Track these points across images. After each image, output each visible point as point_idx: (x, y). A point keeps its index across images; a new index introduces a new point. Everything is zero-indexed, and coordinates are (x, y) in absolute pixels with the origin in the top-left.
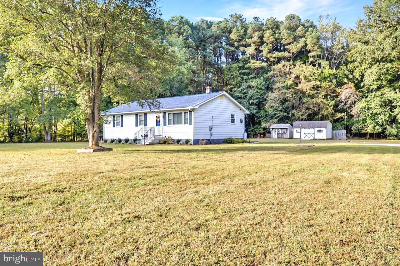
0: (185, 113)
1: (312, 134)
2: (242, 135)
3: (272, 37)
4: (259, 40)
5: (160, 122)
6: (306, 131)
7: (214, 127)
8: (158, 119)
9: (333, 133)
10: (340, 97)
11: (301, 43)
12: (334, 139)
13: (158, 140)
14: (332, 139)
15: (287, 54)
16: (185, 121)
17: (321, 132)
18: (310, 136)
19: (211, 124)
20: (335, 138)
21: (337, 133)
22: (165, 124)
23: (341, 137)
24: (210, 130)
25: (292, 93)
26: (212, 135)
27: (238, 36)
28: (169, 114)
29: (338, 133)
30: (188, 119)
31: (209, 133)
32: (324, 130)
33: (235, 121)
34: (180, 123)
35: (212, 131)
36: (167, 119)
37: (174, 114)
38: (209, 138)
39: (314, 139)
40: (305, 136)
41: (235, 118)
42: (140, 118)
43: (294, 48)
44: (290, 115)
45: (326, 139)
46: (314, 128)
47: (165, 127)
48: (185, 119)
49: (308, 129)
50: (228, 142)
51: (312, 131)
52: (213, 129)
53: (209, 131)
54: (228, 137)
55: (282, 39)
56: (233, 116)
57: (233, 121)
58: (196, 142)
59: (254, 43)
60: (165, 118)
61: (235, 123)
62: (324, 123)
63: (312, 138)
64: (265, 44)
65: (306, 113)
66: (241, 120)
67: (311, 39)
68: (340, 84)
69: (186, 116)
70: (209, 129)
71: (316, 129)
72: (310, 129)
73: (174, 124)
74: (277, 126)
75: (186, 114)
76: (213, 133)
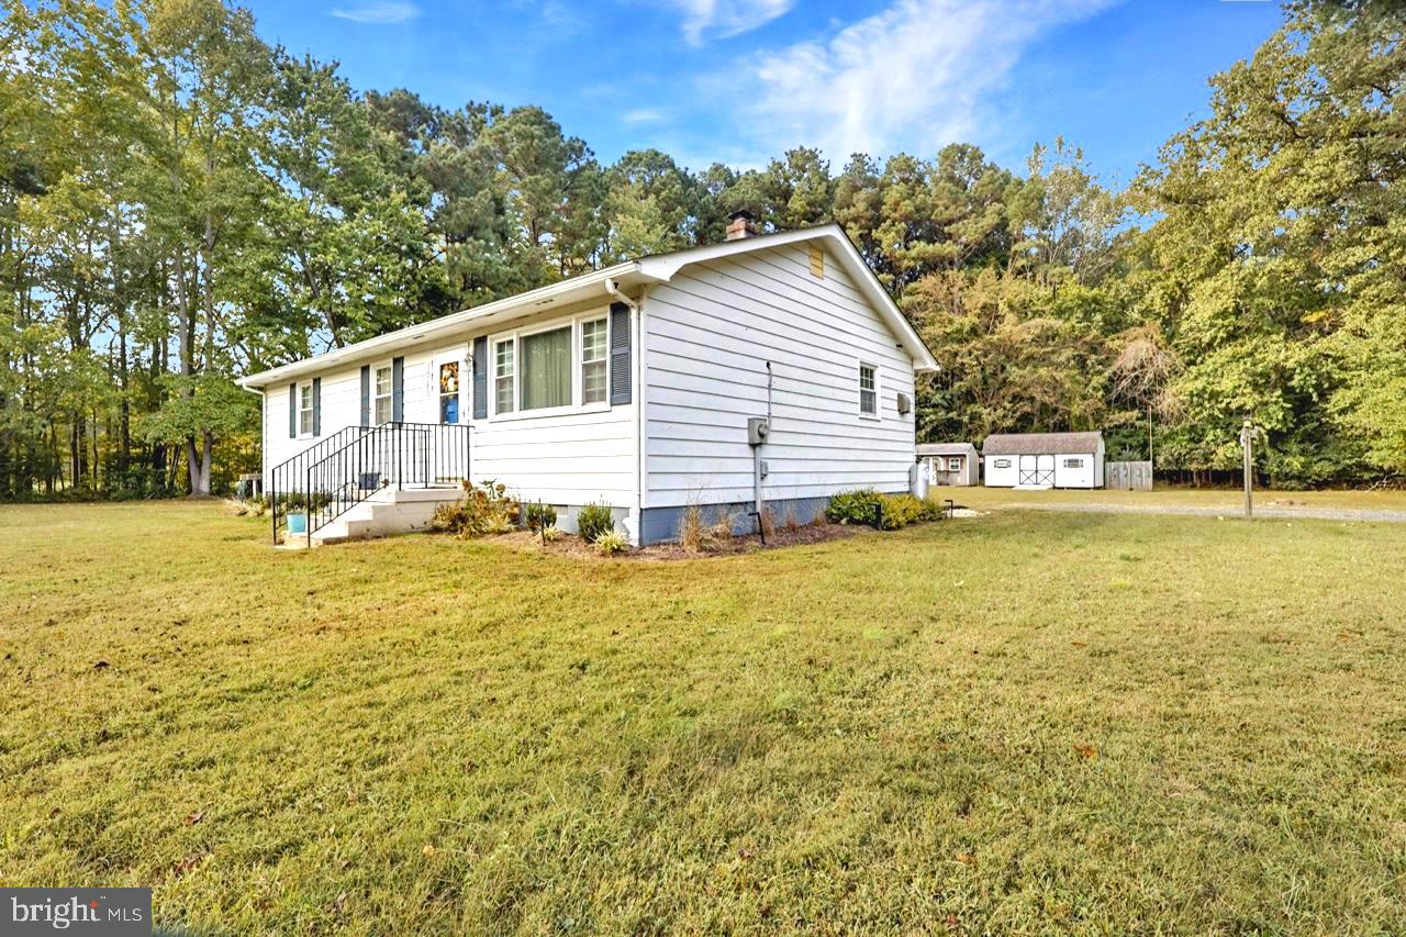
0: (588, 327)
1: (1045, 474)
2: (905, 477)
3: (907, 202)
4: (871, 213)
5: (456, 396)
6: (1029, 461)
7: (775, 425)
8: (451, 385)
9: (1108, 469)
10: (1118, 363)
11: (990, 219)
12: (1111, 487)
13: (432, 506)
14: (1103, 488)
15: (950, 249)
16: (587, 383)
17: (1077, 466)
18: (1040, 478)
19: (761, 410)
20: (1114, 483)
21: (1121, 469)
22: (480, 411)
23: (1134, 482)
24: (754, 446)
25: (976, 353)
26: (763, 476)
27: (808, 204)
28: (501, 346)
29: (1125, 468)
30: (603, 365)
31: (749, 466)
32: (1087, 459)
33: (879, 402)
34: (560, 397)
35: (766, 452)
36: (492, 376)
37: (527, 341)
38: (748, 496)
39: (1054, 488)
40: (1023, 477)
41: (877, 389)
42: (379, 386)
43: (971, 231)
44: (966, 419)
45: (1095, 488)
46: (1053, 454)
47: (479, 423)
48: (587, 369)
49: (1033, 458)
50: (859, 515)
51: (1045, 462)
52: (772, 438)
53: (748, 452)
54: (853, 489)
55: (935, 206)
56: (867, 373)
57: (868, 403)
58: (661, 524)
59: (855, 220)
60: (479, 374)
61: (879, 413)
62: (1085, 440)
63: (1045, 486)
64: (889, 222)
65: (1014, 412)
66: (901, 398)
67: (1022, 201)
68: (1114, 326)
69: (596, 347)
70: (744, 437)
71: (1060, 459)
72: (1041, 458)
73: (526, 404)
74: (931, 450)
75: (596, 334)
76: (772, 466)
